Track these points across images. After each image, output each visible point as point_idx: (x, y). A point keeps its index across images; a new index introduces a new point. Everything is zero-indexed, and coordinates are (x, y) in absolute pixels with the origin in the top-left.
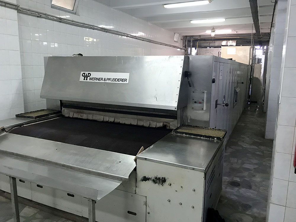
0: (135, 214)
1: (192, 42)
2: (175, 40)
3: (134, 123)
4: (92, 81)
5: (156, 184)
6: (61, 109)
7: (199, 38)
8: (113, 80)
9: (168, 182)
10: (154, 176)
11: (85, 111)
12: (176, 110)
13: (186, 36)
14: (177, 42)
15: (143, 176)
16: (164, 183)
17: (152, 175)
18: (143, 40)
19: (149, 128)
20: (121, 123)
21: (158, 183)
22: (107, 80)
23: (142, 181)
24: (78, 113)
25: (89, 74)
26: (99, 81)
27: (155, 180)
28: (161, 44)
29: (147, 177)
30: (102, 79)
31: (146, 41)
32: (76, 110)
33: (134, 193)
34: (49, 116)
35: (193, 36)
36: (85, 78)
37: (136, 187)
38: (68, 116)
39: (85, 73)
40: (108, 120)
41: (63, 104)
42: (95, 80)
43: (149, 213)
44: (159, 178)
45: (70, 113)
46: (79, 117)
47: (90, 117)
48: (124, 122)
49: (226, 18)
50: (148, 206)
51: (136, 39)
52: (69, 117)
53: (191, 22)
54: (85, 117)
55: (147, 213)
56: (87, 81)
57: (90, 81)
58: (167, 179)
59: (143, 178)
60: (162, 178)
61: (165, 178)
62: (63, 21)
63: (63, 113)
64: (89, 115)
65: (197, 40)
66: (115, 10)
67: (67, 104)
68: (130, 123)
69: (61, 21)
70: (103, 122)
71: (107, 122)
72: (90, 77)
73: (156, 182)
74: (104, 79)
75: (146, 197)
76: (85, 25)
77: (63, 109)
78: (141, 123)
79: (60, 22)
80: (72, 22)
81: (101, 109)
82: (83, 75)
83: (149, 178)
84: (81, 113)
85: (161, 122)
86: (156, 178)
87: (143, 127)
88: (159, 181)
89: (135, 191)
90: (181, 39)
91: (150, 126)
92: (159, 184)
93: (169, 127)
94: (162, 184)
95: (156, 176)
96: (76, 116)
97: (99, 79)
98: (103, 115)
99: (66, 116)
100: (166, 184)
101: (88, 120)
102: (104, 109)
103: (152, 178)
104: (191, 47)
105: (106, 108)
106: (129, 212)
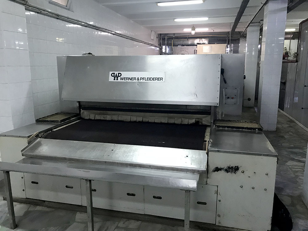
0: (205, 204)
1: (166, 40)
2: (152, 38)
3: (165, 121)
4: (123, 81)
5: (228, 173)
6: (80, 111)
7: (174, 36)
8: (147, 79)
9: (240, 170)
10: (227, 166)
11: (109, 112)
12: (218, 105)
13: (161, 34)
14: (153, 40)
15: (215, 167)
16: (236, 171)
17: (225, 165)
18: (127, 38)
19: (181, 125)
20: (150, 122)
21: (231, 171)
22: (141, 79)
23: (214, 172)
24: (100, 114)
25: (119, 74)
26: (131, 81)
27: (228, 169)
28: (141, 42)
29: (219, 167)
30: (135, 78)
31: (130, 39)
32: (99, 112)
33: (205, 183)
34: (72, 119)
35: (168, 34)
36: (115, 78)
37: (208, 178)
38: (88, 118)
39: (115, 73)
40: (135, 120)
41: (82, 106)
42: (127, 80)
43: (220, 201)
44: (232, 167)
45: (91, 115)
46: (102, 118)
47: (115, 118)
48: (153, 121)
49: (209, 17)
50: (220, 194)
51: (122, 37)
52: (90, 120)
53: (175, 20)
54: (108, 118)
55: (218, 201)
56: (117, 81)
57: (122, 81)
58: (240, 167)
59: (215, 169)
60: (235, 166)
61: (238, 167)
62: (60, 18)
63: (83, 116)
64: (113, 116)
65: (172, 38)
66: (103, 6)
67: (86, 106)
68: (160, 122)
69: (58, 17)
70: (130, 122)
71: (135, 122)
72: (121, 77)
73: (228, 171)
74: (137, 79)
75: (218, 186)
76: (79, 22)
77: (82, 111)
78: (172, 121)
79: (57, 19)
80: (68, 18)
81: (127, 109)
82: (113, 75)
83: (222, 168)
84: (104, 115)
85: (193, 119)
86: (229, 168)
87: (174, 124)
88: (232, 170)
89: (206, 182)
90: (157, 37)
91: (183, 123)
92: (231, 173)
93: (202, 123)
94: (235, 173)
95: (228, 166)
96: (98, 117)
97: (131, 79)
98: (129, 115)
99: (86, 118)
100: (239, 172)
101: (112, 121)
102: (130, 109)
103: (224, 168)
104: (166, 45)
105: (132, 108)
106: (199, 203)
